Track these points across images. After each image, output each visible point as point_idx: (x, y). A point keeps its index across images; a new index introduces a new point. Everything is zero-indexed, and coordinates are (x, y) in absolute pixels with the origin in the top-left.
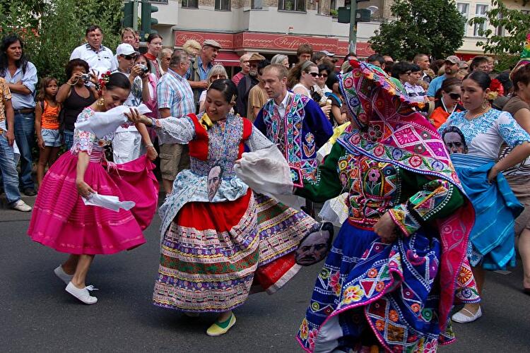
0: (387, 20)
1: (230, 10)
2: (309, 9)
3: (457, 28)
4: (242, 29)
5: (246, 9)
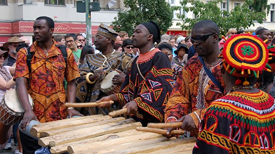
0: (123, 10)
1: (7, 5)
2: (67, 3)
3: (168, 14)
4: (18, 19)
5: (19, 4)
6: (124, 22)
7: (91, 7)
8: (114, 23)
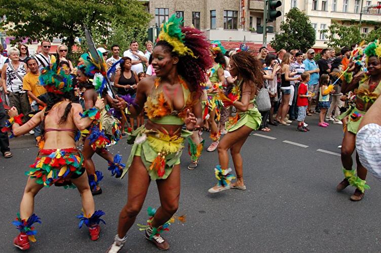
0: (278, 32)
2: (239, 28)
3: (312, 36)
5: (208, 29)
6: (279, 41)
7: (267, 30)
8: (272, 42)
